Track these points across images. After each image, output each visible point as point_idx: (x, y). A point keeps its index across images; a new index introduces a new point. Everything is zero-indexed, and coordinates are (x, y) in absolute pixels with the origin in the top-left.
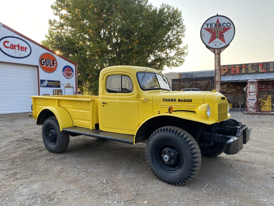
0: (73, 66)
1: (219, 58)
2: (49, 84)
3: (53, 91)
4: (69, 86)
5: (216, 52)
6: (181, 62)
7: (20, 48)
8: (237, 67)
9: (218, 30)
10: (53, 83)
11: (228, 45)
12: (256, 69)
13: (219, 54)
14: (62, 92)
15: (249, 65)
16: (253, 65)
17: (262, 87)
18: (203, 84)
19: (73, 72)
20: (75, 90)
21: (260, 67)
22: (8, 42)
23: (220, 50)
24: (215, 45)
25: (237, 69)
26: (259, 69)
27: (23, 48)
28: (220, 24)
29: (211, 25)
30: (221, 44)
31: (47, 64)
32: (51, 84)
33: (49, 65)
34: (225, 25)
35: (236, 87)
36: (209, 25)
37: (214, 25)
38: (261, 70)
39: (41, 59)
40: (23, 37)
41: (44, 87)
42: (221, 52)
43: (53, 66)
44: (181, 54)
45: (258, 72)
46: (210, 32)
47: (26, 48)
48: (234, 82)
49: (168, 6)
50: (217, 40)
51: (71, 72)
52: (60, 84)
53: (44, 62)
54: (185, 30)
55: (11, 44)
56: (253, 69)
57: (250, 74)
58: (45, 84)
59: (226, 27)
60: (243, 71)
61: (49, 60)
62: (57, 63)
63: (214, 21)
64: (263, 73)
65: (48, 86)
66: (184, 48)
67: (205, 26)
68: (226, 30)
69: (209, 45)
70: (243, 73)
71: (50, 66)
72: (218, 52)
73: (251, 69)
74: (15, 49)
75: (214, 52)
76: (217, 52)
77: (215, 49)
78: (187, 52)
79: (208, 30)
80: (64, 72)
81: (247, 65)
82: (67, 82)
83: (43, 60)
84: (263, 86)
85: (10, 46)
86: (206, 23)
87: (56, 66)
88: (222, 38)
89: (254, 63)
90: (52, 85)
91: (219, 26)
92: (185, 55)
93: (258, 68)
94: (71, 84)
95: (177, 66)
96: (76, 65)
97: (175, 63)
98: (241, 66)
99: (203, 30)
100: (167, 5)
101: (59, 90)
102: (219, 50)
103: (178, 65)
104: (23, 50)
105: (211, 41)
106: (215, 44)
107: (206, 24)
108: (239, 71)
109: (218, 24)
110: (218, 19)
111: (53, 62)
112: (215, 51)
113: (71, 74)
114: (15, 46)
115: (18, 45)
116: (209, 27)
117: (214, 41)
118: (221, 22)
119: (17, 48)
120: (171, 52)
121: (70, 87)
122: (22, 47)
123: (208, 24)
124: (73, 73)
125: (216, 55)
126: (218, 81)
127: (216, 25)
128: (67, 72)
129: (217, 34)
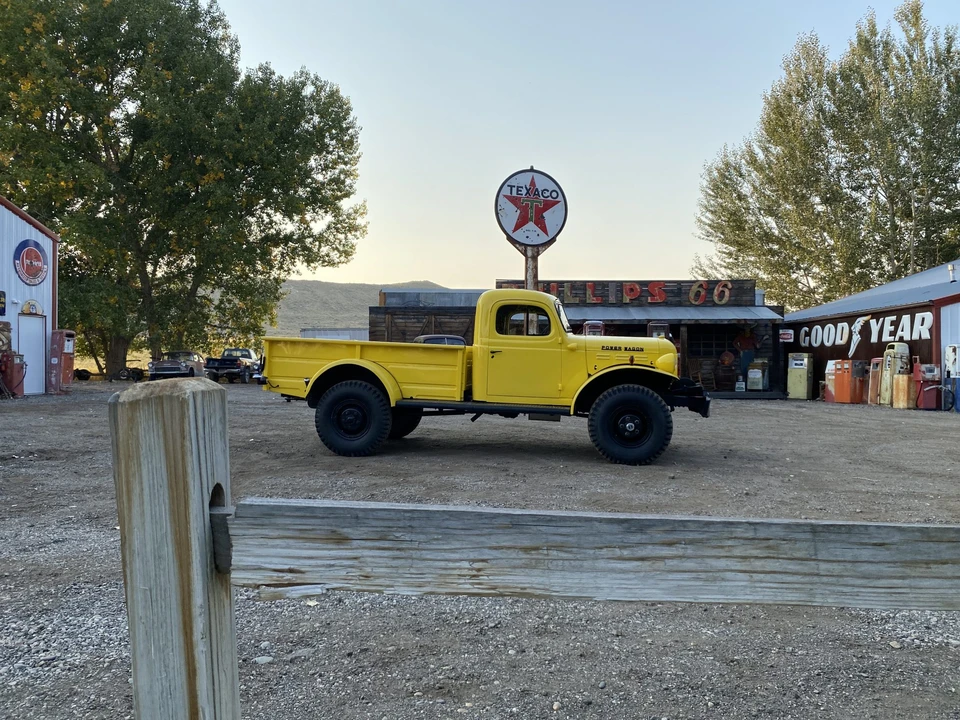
0: (46, 244)
1: (536, 268)
4: (29, 313)
5: (529, 253)
6: (347, 254)
9: (532, 204)
11: (553, 240)
12: (581, 295)
13: (535, 258)
14: (9, 330)
15: (565, 284)
16: (574, 285)
18: (456, 325)
19: (45, 263)
20: (49, 325)
23: (538, 249)
24: (527, 237)
26: (588, 296)
28: (537, 190)
29: (518, 190)
30: (538, 235)
34: (547, 194)
36: (514, 190)
37: (524, 191)
38: (591, 299)
42: (538, 255)
44: (350, 231)
45: (584, 304)
46: (516, 205)
49: (317, 78)
50: (531, 225)
51: (40, 264)
52: (4, 304)
54: (358, 157)
56: (575, 295)
57: (568, 307)
59: (550, 198)
63: (525, 181)
64: (595, 305)
66: (356, 212)
67: (506, 191)
68: (549, 205)
69: (515, 236)
73: (569, 294)
75: (525, 254)
76: (531, 252)
77: (526, 245)
78: (365, 226)
79: (513, 200)
80: (17, 262)
81: (561, 284)
82: (28, 298)
86: (508, 183)
88: (541, 223)
89: (576, 282)
91: (535, 194)
92: (358, 233)
93: (585, 294)
94: (37, 304)
95: (332, 263)
96: (54, 241)
97: (328, 255)
98: (548, 286)
99: (502, 200)
100: (312, 76)
102: (535, 249)
103: (337, 260)
105: (518, 227)
106: (527, 234)
107: (508, 186)
109: (532, 190)
110: (533, 178)
112: (526, 251)
113: (40, 270)
116: (514, 194)
117: (525, 228)
118: (540, 186)
120: (314, 219)
121: (36, 314)
123: (512, 187)
124: (46, 267)
125: (530, 259)
126: (532, 321)
127: (528, 191)
128: (29, 261)
129: (531, 213)
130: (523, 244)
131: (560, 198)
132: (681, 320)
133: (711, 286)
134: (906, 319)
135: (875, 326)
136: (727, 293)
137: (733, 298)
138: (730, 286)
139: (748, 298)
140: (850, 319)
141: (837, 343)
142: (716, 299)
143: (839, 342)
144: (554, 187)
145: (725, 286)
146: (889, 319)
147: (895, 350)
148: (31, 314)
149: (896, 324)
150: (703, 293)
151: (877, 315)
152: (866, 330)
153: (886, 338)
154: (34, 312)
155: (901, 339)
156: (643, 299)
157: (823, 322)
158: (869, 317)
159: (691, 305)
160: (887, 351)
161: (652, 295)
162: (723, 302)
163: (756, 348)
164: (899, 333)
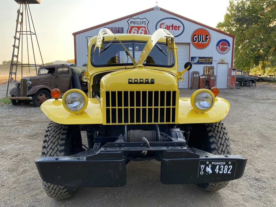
0: (230, 40)
2: (200, 60)
3: (204, 68)
7: (174, 28)
10: (204, 59)
14: (213, 69)
19: (229, 45)
20: (230, 66)
22: (164, 24)
27: (177, 28)
31: (199, 40)
32: (202, 60)
33: (201, 41)
39: (193, 36)
40: (177, 16)
41: (195, 64)
43: (206, 42)
47: (179, 27)
51: (227, 47)
52: (212, 61)
53: (196, 39)
55: (166, 26)
58: (196, 61)
61: (202, 36)
62: (210, 38)
65: (198, 63)
71: (203, 41)
74: (169, 29)
80: (217, 47)
82: (221, 58)
83: (195, 37)
85: (166, 27)
87: (209, 42)
90: (203, 62)
94: (225, 60)
96: (234, 38)
101: (210, 67)
104: (176, 29)
111: (206, 37)
113: (226, 48)
114: (170, 26)
115: (173, 24)
119: (171, 28)
121: (224, 63)
122: (175, 26)
124: (229, 47)
128: (222, 46)
148: (222, 63)
154: (224, 62)
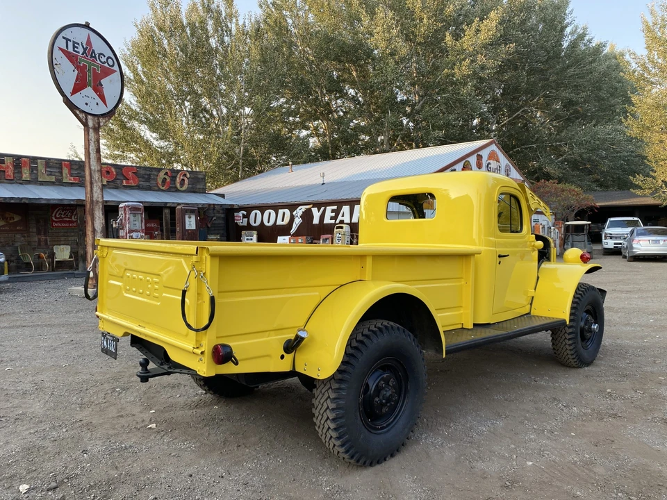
1: (98, 141)
5: (91, 124)
8: (8, 161)
9: (90, 66)
12: (56, 174)
13: (96, 130)
15: (39, 161)
16: (48, 162)
17: (71, 218)
21: (65, 171)
23: (98, 119)
24: (87, 104)
25: (8, 167)
26: (64, 175)
28: (93, 51)
29: (74, 47)
30: (97, 104)
34: (104, 59)
35: (7, 216)
36: (70, 44)
37: (81, 50)
38: (67, 178)
45: (59, 183)
46: (73, 62)
48: (25, 204)
56: (49, 173)
57: (42, 185)
59: (106, 65)
60: (26, 175)
63: (80, 36)
64: (72, 184)
67: (62, 43)
69: (72, 99)
70: (24, 178)
72: (94, 124)
73: (43, 171)
75: (85, 124)
77: (86, 114)
81: (34, 160)
84: (73, 217)
86: (63, 34)
89: (50, 159)
91: (92, 56)
93: (61, 173)
98: (18, 161)
102: (96, 119)
106: (86, 100)
107: (64, 38)
108: (14, 173)
109: (90, 50)
110: (89, 37)
112: (86, 119)
116: (71, 49)
117: (84, 92)
118: (96, 49)
123: (67, 40)
125: (91, 131)
126: (97, 202)
127: (85, 49)
129: (90, 78)
130: (82, 112)
131: (116, 68)
132: (166, 203)
133: (174, 175)
134: (346, 209)
135: (316, 213)
136: (186, 181)
137: (190, 186)
138: (188, 175)
139: (201, 187)
140: (292, 207)
141: (278, 223)
142: (178, 185)
143: (279, 222)
144: (108, 53)
145: (185, 175)
146: (329, 209)
147: (344, 230)
149: (337, 212)
150: (168, 180)
151: (318, 205)
152: (307, 216)
153: (327, 220)
155: (342, 222)
156: (118, 181)
157: (262, 208)
158: (311, 206)
159: (159, 190)
160: (335, 230)
161: (127, 179)
162: (184, 188)
163: (208, 227)
164: (340, 218)
